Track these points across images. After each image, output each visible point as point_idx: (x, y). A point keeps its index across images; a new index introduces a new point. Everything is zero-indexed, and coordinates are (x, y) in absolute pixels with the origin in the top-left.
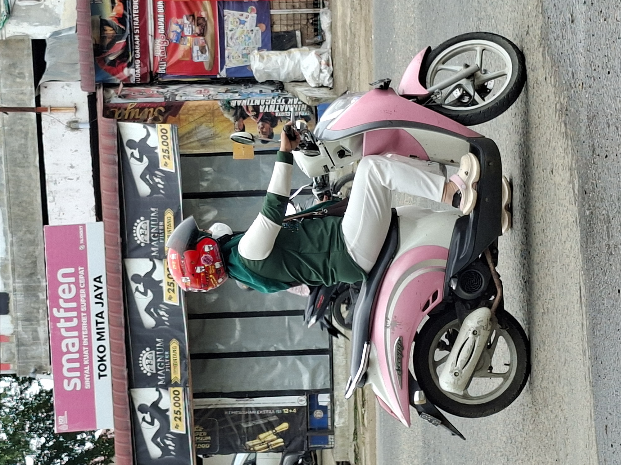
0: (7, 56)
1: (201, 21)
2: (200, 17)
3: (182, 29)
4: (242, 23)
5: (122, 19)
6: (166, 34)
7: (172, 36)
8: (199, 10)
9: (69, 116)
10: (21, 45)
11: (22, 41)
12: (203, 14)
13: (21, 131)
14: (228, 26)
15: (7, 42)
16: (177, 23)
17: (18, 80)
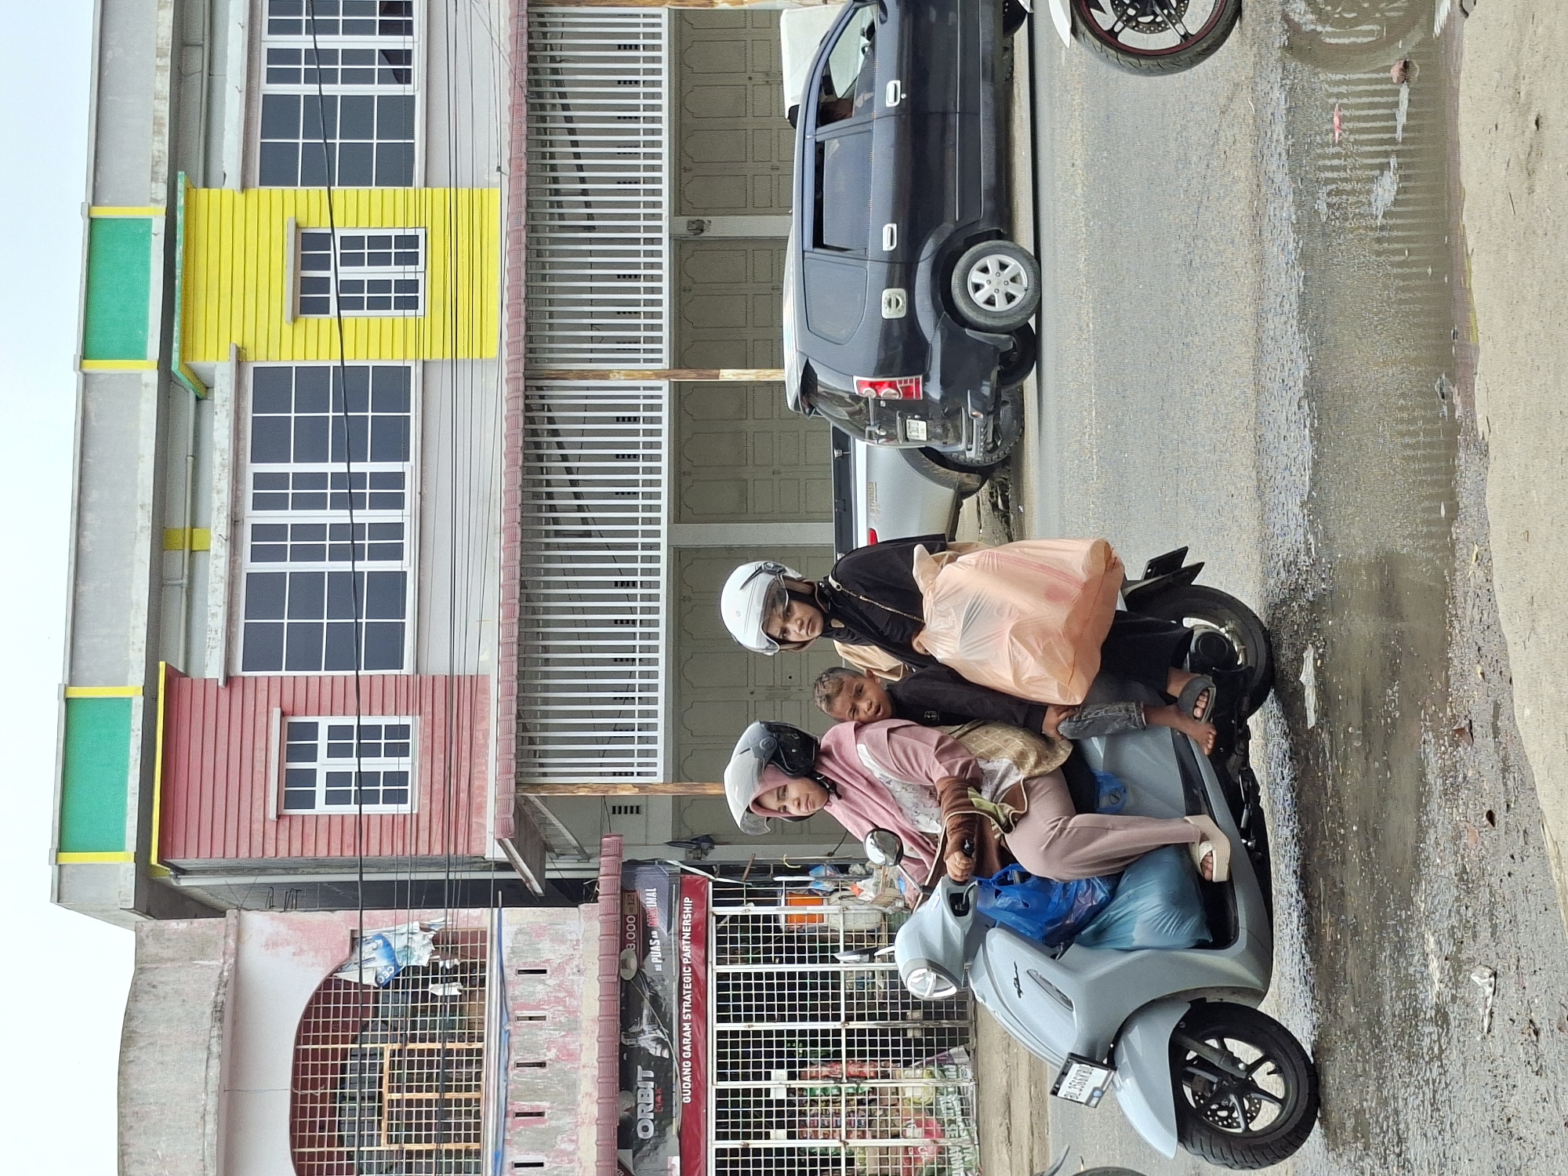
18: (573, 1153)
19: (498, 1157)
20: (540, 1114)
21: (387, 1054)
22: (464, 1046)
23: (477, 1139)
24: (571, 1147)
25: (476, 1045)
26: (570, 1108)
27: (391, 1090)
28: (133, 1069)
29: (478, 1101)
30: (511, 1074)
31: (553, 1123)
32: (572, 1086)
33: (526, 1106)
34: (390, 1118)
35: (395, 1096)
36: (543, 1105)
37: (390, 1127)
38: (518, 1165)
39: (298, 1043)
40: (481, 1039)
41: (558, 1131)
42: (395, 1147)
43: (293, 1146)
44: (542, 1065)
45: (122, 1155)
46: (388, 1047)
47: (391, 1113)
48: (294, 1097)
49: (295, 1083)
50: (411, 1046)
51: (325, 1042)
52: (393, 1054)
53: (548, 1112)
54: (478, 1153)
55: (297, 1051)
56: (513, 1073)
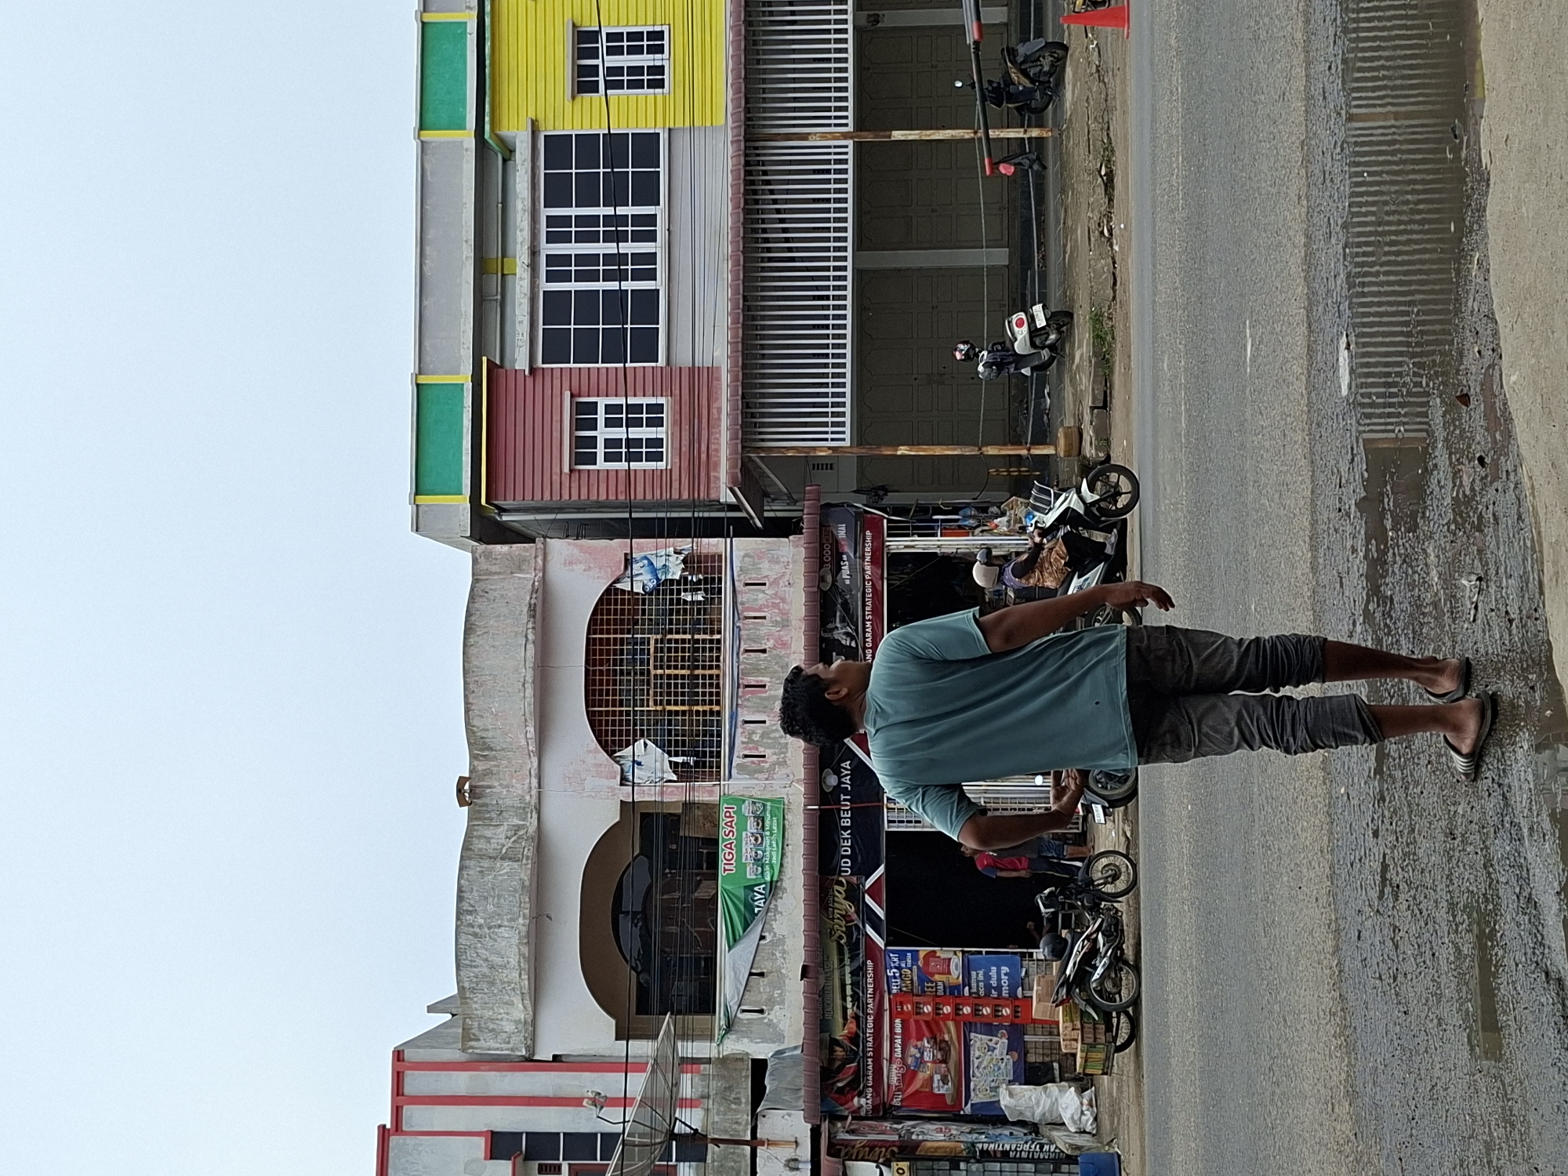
0: (724, 1077)
1: (943, 1045)
2: (944, 1041)
3: (922, 1054)
4: (992, 1049)
5: (854, 1039)
6: (903, 1058)
7: (910, 1061)
8: (941, 1032)
9: (788, 1152)
10: (740, 1065)
11: (742, 1060)
12: (947, 1037)
13: (732, 1167)
14: (975, 1053)
15: (724, 1061)
16: (916, 1047)
17: (733, 1106)
19: (733, 716)
20: (764, 686)
21: (652, 642)
22: (707, 637)
23: (718, 703)
25: (716, 637)
27: (655, 668)
28: (473, 651)
29: (718, 676)
30: (741, 657)
31: (773, 693)
33: (752, 680)
34: (655, 687)
35: (659, 672)
36: (765, 680)
37: (655, 694)
38: (747, 722)
39: (589, 633)
40: (719, 632)
42: (659, 708)
43: (587, 706)
44: (764, 651)
45: (467, 711)
46: (653, 637)
47: (655, 684)
48: (586, 672)
49: (587, 662)
50: (669, 637)
51: (608, 633)
52: (656, 641)
53: (768, 684)
54: (719, 713)
55: (588, 639)
56: (743, 657)
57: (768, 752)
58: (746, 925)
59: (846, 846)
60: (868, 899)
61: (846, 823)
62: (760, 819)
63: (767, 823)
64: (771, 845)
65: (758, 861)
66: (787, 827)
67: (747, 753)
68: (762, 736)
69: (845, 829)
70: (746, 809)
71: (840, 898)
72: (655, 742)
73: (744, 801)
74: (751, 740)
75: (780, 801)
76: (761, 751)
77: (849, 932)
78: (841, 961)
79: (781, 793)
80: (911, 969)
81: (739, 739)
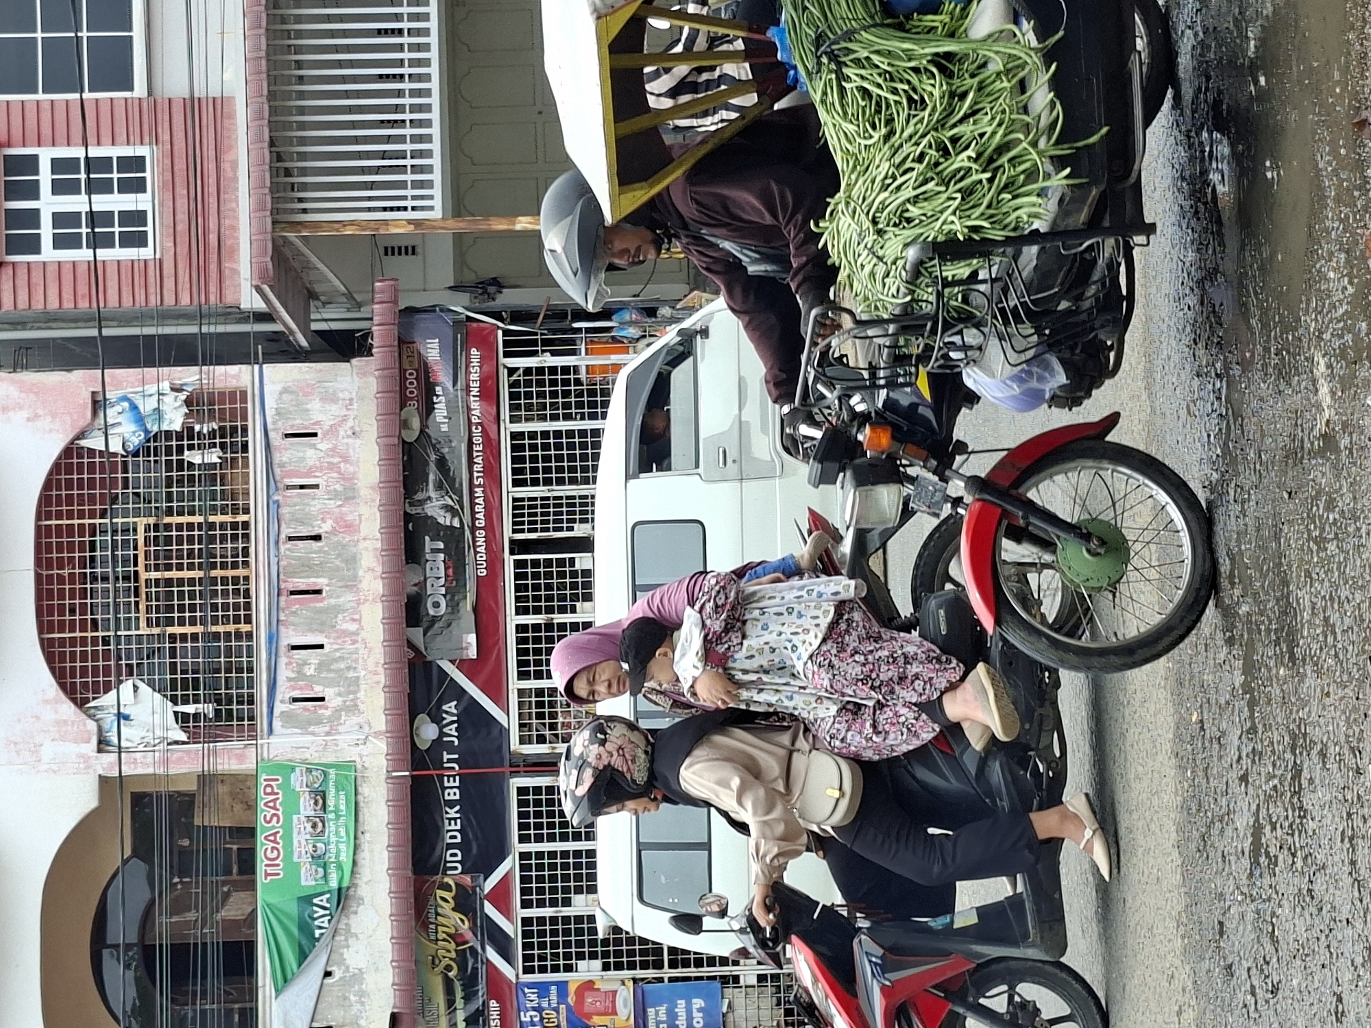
18: (356, 633)
19: (273, 639)
20: (318, 592)
21: (141, 529)
22: (228, 518)
23: (248, 620)
24: (353, 627)
25: (242, 518)
26: (351, 584)
27: (147, 569)
29: (246, 578)
30: (282, 548)
31: (333, 601)
32: (352, 561)
33: (302, 583)
34: (148, 599)
35: (154, 575)
36: (320, 582)
37: (149, 610)
38: (295, 648)
39: (39, 517)
40: (246, 511)
41: (338, 610)
42: (156, 631)
43: (40, 631)
44: (317, 538)
46: (142, 522)
47: (149, 594)
48: (38, 578)
49: (38, 562)
50: (167, 520)
51: (70, 517)
52: (147, 528)
53: (326, 589)
54: (249, 636)
55: (38, 529)
56: (285, 547)
57: (328, 693)
58: (303, 956)
59: (452, 830)
60: (489, 909)
61: (453, 794)
62: (320, 796)
63: (331, 802)
64: (337, 833)
65: (319, 859)
66: (362, 804)
67: (297, 694)
68: (320, 667)
69: (451, 804)
70: (297, 780)
71: (447, 908)
72: (151, 684)
73: (293, 769)
74: (301, 675)
75: (349, 766)
76: (318, 691)
77: (461, 959)
78: (450, 1003)
79: (351, 754)
80: (557, 1010)
81: (284, 674)
